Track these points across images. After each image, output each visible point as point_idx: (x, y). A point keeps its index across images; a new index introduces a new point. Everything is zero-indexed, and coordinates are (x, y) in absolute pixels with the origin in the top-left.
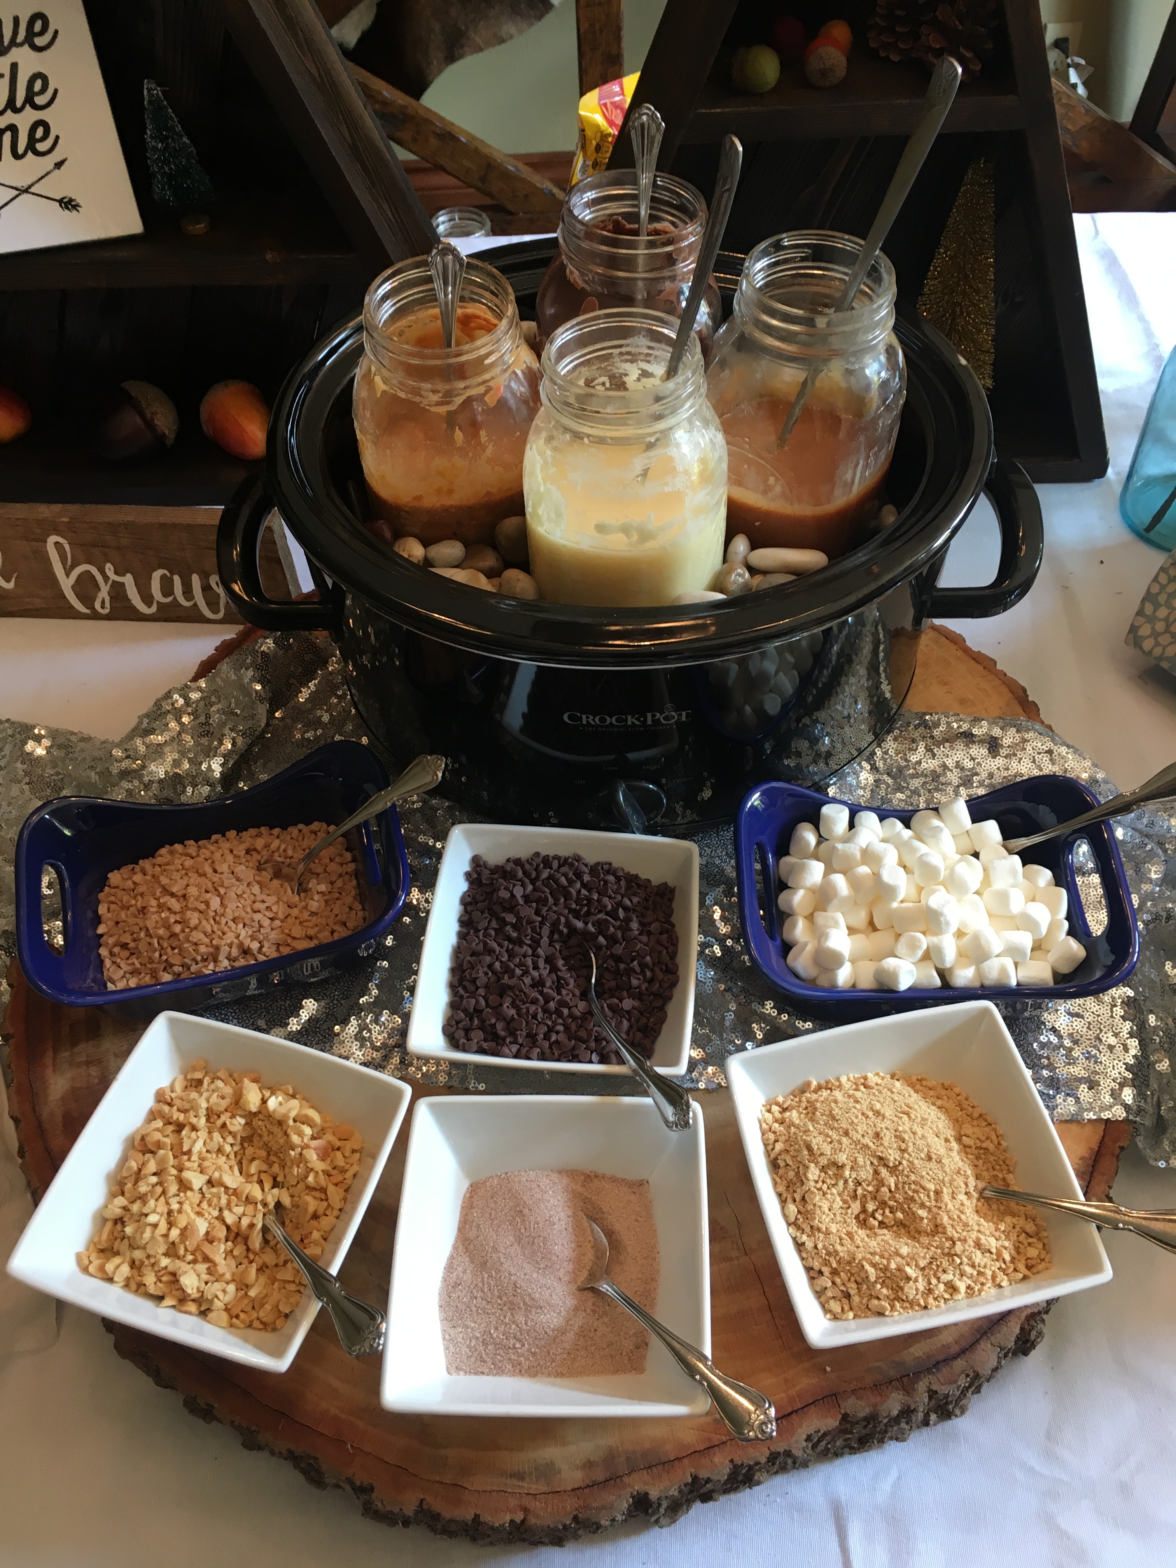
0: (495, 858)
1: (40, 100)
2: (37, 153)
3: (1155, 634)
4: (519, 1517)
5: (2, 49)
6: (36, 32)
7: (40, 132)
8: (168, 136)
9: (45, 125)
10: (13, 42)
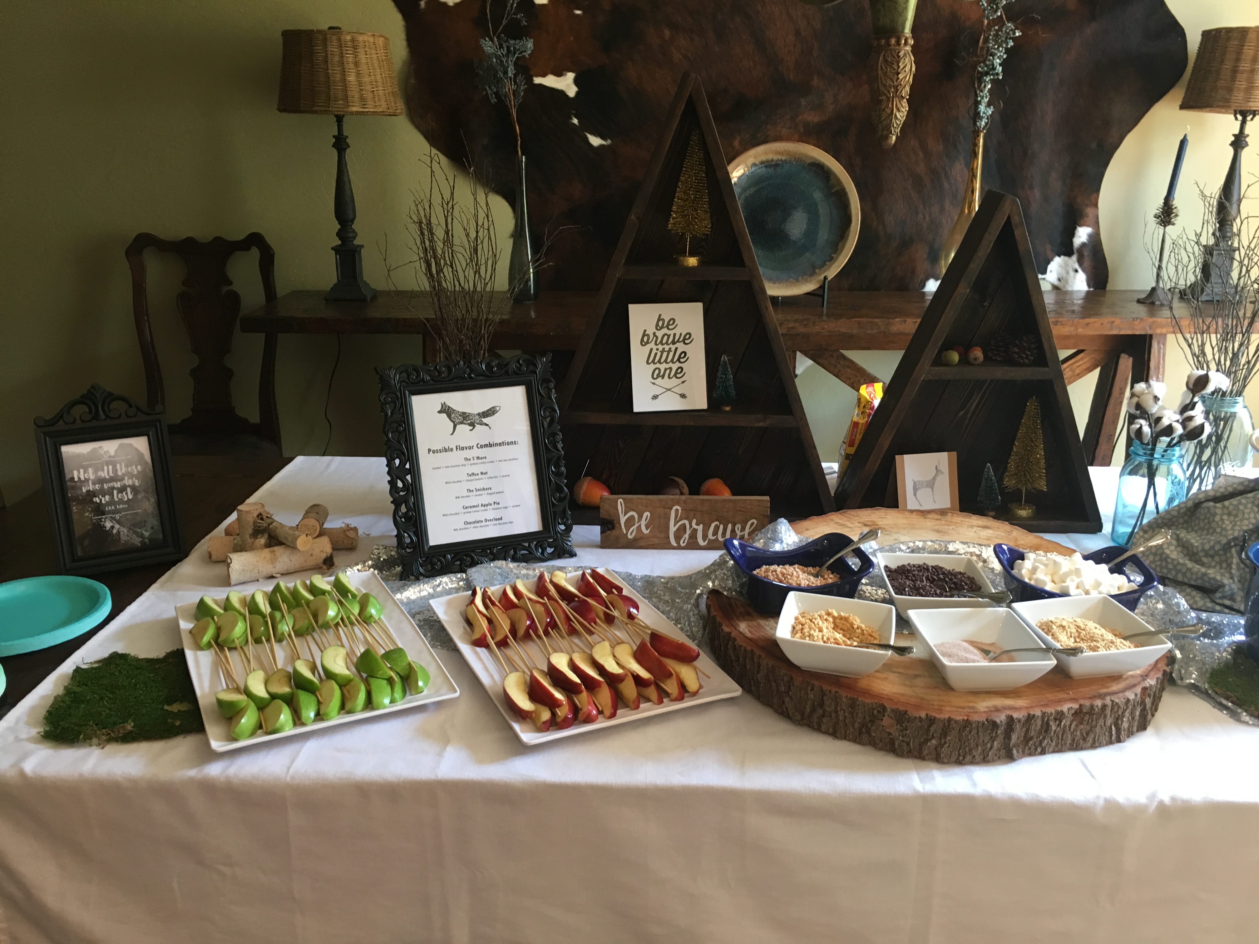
1: (682, 360)
2: (677, 378)
4: (966, 718)
5: (674, 343)
6: (687, 339)
7: (679, 370)
8: (726, 374)
9: (682, 368)
10: (678, 341)
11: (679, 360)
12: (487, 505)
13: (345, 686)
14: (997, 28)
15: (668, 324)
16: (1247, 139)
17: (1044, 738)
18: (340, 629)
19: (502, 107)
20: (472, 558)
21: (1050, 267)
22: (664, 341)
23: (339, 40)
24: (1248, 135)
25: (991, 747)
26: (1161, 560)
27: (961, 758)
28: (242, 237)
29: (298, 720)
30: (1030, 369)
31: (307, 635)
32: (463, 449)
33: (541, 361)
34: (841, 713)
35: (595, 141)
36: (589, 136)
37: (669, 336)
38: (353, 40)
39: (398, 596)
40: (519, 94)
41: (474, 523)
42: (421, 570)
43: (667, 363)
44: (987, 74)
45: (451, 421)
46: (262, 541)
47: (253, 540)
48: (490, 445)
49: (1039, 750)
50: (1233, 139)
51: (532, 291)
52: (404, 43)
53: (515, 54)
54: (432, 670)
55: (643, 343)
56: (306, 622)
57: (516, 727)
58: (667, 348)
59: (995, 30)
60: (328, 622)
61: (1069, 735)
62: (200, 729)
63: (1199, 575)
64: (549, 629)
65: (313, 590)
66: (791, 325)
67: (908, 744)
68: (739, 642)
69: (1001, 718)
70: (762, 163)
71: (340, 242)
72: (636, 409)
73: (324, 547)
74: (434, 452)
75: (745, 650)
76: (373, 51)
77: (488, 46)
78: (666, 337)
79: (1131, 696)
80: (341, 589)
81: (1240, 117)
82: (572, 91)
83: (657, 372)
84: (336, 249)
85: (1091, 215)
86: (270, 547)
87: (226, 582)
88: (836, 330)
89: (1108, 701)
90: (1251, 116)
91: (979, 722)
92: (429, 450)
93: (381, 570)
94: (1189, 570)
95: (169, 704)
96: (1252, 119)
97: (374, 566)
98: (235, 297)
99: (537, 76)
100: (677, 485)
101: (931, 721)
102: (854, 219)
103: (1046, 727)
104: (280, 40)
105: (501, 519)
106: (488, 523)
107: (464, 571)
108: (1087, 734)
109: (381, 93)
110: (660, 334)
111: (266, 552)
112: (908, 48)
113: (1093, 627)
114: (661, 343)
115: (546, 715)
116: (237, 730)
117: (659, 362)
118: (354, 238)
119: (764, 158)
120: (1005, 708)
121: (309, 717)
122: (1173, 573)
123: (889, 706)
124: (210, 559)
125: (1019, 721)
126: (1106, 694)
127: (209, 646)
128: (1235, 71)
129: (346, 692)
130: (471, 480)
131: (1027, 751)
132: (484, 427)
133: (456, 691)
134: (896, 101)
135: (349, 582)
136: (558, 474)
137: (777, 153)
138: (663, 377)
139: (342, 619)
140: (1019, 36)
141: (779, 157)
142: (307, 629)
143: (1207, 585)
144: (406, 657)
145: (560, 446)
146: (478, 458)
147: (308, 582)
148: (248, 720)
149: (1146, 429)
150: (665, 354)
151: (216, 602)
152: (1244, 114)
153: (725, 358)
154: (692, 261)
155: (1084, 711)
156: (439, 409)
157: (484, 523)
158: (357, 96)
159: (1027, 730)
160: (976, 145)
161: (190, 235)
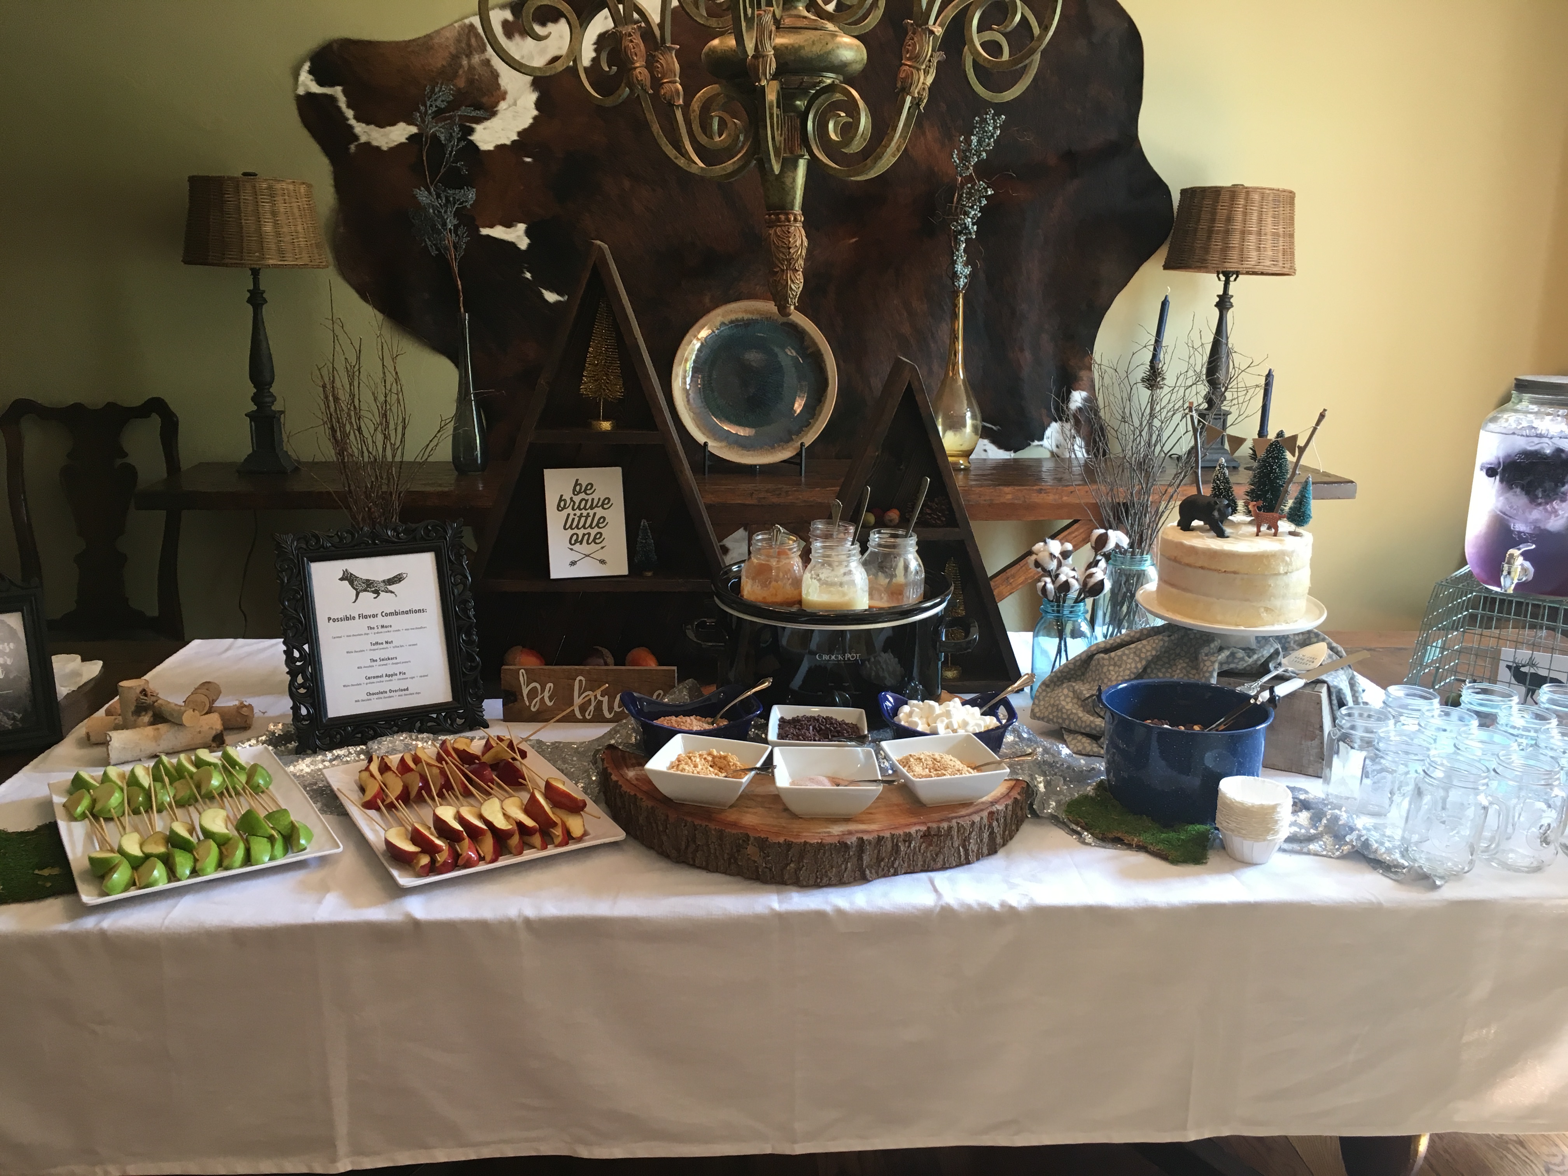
0: (788, 717)
1: (601, 525)
2: (596, 543)
3: (1040, 710)
4: (820, 841)
5: (591, 508)
6: (605, 503)
7: (598, 536)
8: (646, 539)
9: (601, 534)
10: (596, 506)
11: (597, 525)
12: (392, 675)
13: (224, 844)
14: (969, 185)
15: (586, 489)
16: (1232, 300)
17: (895, 859)
18: (225, 800)
19: (442, 260)
20: (375, 731)
21: (1048, 432)
22: (582, 506)
23: (254, 187)
24: (1232, 296)
25: (846, 869)
26: (1058, 711)
27: (819, 880)
28: (137, 402)
29: (172, 875)
30: (941, 529)
31: (190, 805)
32: (366, 617)
33: (451, 526)
34: (712, 846)
35: (551, 297)
36: (544, 291)
37: (587, 501)
38: (270, 188)
39: (291, 768)
40: (461, 247)
41: (378, 693)
42: (318, 742)
43: (585, 528)
44: (960, 233)
45: (354, 588)
46: (146, 718)
47: (135, 717)
48: (396, 613)
49: (892, 871)
50: (1218, 299)
51: (479, 461)
52: (332, 190)
53: (455, 203)
54: (317, 830)
55: (560, 508)
56: (189, 792)
57: (395, 873)
58: (585, 513)
59: (968, 188)
60: (211, 792)
61: (920, 857)
62: (72, 890)
63: (1088, 723)
64: (444, 790)
65: (199, 763)
66: (762, 495)
67: (771, 870)
68: (625, 788)
69: (852, 840)
70: (732, 322)
71: (255, 408)
72: (554, 575)
73: (214, 722)
74: (334, 620)
75: (629, 795)
76: (294, 200)
77: (423, 196)
78: (584, 502)
79: (976, 818)
80: (230, 764)
81: (1223, 278)
82: (523, 243)
83: (575, 537)
84: (251, 416)
85: (1085, 379)
86: (154, 724)
87: (106, 762)
88: (812, 499)
89: (954, 823)
90: (1235, 276)
91: (831, 844)
92: (329, 619)
93: (275, 747)
94: (1080, 718)
95: (40, 869)
96: (1235, 280)
97: (269, 742)
98: (131, 472)
99: (484, 227)
100: (602, 656)
101: (789, 845)
102: (830, 381)
103: (896, 849)
104: (186, 186)
105: (407, 689)
106: (392, 694)
107: (365, 744)
108: (937, 855)
109: (303, 244)
110: (577, 499)
111: (150, 730)
112: (799, 224)
113: (949, 759)
114: (579, 508)
115: (425, 860)
116: (109, 884)
117: (577, 527)
118: (273, 403)
119: (733, 317)
120: (857, 832)
121: (184, 873)
122: (1067, 722)
123: (751, 834)
124: (88, 741)
125: (870, 842)
126: (953, 818)
127: (83, 816)
128: (1210, 232)
129: (224, 850)
130: (374, 650)
131: (881, 873)
132: (389, 594)
133: (338, 847)
134: (790, 273)
135: (238, 756)
136: (470, 642)
137: (746, 311)
138: (581, 543)
139: (227, 789)
140: (992, 195)
141: (750, 316)
142: (189, 799)
143: (1094, 732)
144: (289, 816)
145: (472, 613)
146: (382, 627)
147: (193, 758)
148: (121, 876)
149: (1050, 586)
150: (583, 519)
151: (92, 777)
152: (1227, 275)
153: (644, 522)
154: (606, 425)
155: (932, 833)
156: (341, 576)
157: (388, 694)
158: (273, 246)
159: (879, 851)
160: (956, 306)
161: (77, 400)
